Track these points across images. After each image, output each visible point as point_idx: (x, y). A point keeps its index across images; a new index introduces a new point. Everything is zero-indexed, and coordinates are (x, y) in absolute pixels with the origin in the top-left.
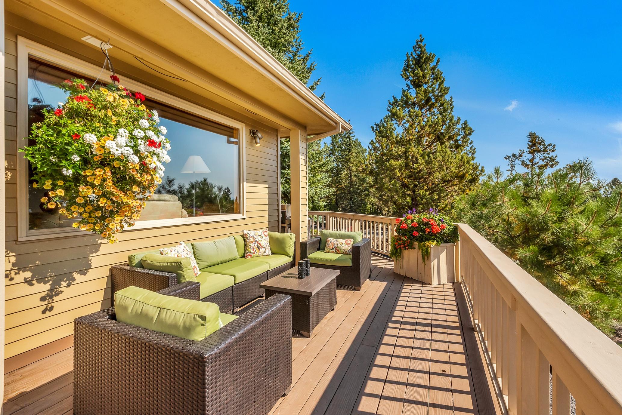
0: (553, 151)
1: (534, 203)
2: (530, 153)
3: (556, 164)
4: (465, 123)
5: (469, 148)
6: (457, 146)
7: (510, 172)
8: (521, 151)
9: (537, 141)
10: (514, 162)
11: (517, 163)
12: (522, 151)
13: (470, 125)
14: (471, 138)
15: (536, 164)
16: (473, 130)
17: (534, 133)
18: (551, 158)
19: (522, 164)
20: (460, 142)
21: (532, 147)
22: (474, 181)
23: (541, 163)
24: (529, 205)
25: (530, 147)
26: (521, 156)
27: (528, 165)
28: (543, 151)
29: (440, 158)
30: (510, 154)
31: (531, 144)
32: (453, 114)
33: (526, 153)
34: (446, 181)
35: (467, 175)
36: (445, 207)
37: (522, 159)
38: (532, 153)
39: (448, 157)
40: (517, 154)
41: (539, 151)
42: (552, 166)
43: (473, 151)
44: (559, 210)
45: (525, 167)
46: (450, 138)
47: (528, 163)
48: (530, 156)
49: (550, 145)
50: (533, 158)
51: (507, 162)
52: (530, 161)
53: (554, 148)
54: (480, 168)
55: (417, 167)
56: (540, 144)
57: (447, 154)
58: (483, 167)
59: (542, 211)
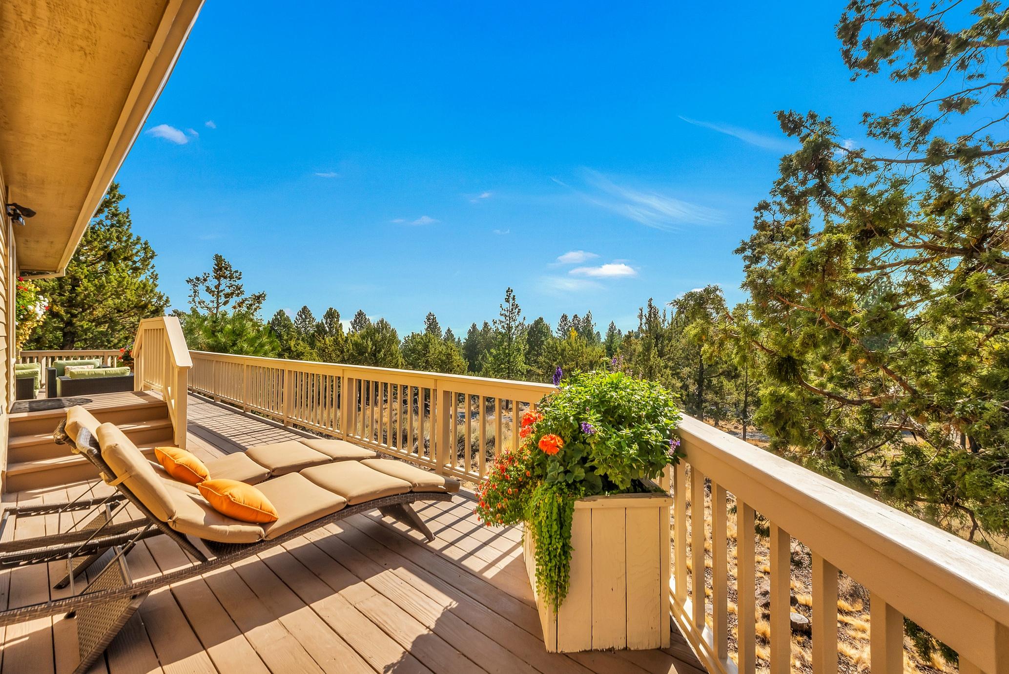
0: (239, 279)
1: (219, 335)
2: (216, 278)
3: (242, 293)
4: (146, 244)
5: (149, 273)
6: (135, 270)
7: (192, 298)
8: (205, 274)
9: (223, 265)
10: (197, 286)
11: (201, 288)
12: (207, 275)
13: (152, 246)
14: (152, 262)
15: (222, 291)
16: (156, 254)
17: (221, 256)
18: (237, 287)
19: (207, 291)
20: (138, 264)
21: (218, 271)
22: (157, 312)
23: (228, 291)
24: (216, 336)
25: (216, 271)
26: (205, 280)
27: (214, 291)
28: (229, 277)
29: (115, 283)
30: (193, 277)
31: (217, 267)
32: (130, 231)
33: (210, 278)
34: (122, 311)
35: (149, 306)
36: (118, 343)
37: (206, 284)
38: (218, 278)
39: (127, 283)
40: (201, 278)
41: (225, 278)
42: (238, 295)
43: (155, 277)
44: (233, 339)
45: (210, 293)
46: (125, 259)
47: (214, 289)
48: (216, 282)
49: (236, 272)
50: (219, 285)
51: (190, 286)
52: (216, 287)
53: (240, 275)
54: (164, 298)
55: (81, 291)
56: (226, 269)
57: (126, 279)
58: (167, 297)
59: (223, 340)
